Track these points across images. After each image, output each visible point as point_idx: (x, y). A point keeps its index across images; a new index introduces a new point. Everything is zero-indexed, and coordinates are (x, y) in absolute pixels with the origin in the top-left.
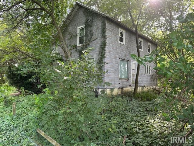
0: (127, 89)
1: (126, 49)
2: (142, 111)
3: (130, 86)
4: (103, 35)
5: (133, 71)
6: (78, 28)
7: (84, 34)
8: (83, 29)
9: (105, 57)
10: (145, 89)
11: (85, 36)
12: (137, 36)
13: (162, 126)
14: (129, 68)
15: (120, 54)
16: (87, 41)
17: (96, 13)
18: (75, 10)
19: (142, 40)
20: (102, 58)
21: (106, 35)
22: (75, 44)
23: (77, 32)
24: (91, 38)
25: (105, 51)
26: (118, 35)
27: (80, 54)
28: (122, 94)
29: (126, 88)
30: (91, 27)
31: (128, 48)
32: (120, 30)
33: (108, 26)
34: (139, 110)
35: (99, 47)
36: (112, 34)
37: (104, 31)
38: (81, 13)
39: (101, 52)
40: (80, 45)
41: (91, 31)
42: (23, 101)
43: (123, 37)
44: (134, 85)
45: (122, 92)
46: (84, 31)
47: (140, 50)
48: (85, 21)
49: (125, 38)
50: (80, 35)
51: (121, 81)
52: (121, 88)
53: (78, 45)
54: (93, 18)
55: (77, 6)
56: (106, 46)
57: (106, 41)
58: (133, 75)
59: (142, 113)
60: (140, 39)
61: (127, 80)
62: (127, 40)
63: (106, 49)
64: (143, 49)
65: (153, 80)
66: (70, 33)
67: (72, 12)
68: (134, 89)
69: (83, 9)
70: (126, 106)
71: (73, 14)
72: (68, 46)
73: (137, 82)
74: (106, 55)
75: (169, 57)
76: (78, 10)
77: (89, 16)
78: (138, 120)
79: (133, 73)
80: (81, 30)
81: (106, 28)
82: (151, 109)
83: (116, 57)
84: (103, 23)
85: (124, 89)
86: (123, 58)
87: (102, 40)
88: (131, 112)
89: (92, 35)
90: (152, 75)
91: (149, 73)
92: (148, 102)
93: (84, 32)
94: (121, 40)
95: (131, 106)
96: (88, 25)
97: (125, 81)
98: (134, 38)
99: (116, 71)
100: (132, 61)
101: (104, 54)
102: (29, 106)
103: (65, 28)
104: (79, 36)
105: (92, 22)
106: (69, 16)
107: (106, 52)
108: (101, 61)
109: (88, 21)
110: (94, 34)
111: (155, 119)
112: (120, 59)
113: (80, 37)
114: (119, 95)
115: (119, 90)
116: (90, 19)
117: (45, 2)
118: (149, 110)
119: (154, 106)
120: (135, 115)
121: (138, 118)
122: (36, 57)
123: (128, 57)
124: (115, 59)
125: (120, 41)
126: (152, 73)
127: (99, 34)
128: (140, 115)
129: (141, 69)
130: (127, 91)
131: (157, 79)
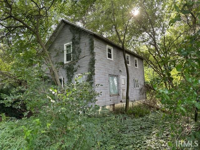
0: (119, 105)
1: (115, 64)
2: (137, 130)
3: (121, 101)
4: (91, 52)
5: (123, 86)
6: (65, 45)
7: (71, 51)
8: (70, 46)
9: (94, 74)
10: (136, 104)
11: (73, 52)
12: (125, 52)
13: (160, 146)
14: (118, 83)
15: (109, 70)
16: (75, 58)
17: (83, 31)
18: (61, 27)
19: (129, 55)
20: (92, 76)
21: (95, 52)
22: (62, 61)
23: (64, 49)
24: (79, 55)
25: (94, 67)
26: (106, 51)
27: (67, 72)
28: (113, 110)
29: (117, 104)
30: (79, 44)
31: (116, 64)
32: (108, 47)
33: (96, 43)
34: (134, 129)
35: (88, 64)
36: (100, 51)
37: (92, 48)
38: (67, 30)
39: (90, 69)
40: (68, 62)
41: (79, 48)
42: (3, 129)
43: (110, 53)
44: (125, 100)
45: (114, 109)
46: (71, 47)
47: (128, 65)
48: (72, 38)
49: (113, 54)
50: (67, 52)
51: (112, 97)
52: (113, 105)
53: (65, 62)
54: (80, 36)
55: (63, 23)
56: (95, 63)
57: (95, 58)
58: (124, 90)
59: (137, 132)
60: (127, 55)
61: (118, 96)
62: (115, 56)
63: (95, 65)
64: (131, 64)
65: (142, 94)
66: (55, 50)
67: (57, 29)
68: (125, 105)
69: (70, 27)
70: (120, 125)
71: (58, 31)
72: (54, 63)
73: (127, 98)
74: (95, 72)
75: (155, 70)
76: (64, 27)
77: (76, 33)
78: (135, 142)
79: (123, 88)
80: (68, 47)
81: (94, 45)
82: (145, 126)
83: (106, 73)
84: (90, 40)
85: (115, 105)
86: (113, 73)
87: (91, 56)
88: (126, 132)
89: (80, 52)
90: (141, 89)
91: (138, 87)
92: (141, 119)
93: (72, 49)
94: (110, 56)
95: (125, 125)
96: (75, 42)
97: (116, 97)
98: (121, 54)
99: (106, 87)
100: (121, 76)
101: (94, 71)
102: (11, 135)
103: (50, 45)
104: (65, 53)
105: (80, 39)
106: (55, 32)
107: (95, 69)
108: (90, 79)
109: (75, 39)
110: (82, 51)
111: (152, 138)
112: (109, 75)
113: (67, 54)
114: (111, 112)
115: (110, 107)
116: (77, 36)
117: (28, 19)
118: (143, 128)
119: (147, 123)
120: (131, 135)
121: (135, 139)
122: (19, 78)
123: (117, 73)
124: (105, 75)
125: (108, 57)
126: (140, 87)
127: (87, 51)
128: (135, 136)
129: (130, 84)
130: (119, 107)
131: (145, 93)
